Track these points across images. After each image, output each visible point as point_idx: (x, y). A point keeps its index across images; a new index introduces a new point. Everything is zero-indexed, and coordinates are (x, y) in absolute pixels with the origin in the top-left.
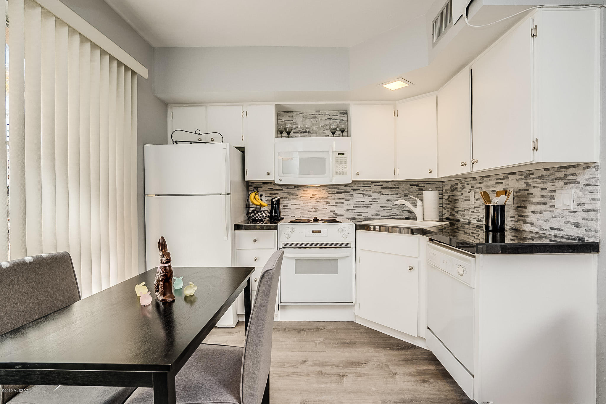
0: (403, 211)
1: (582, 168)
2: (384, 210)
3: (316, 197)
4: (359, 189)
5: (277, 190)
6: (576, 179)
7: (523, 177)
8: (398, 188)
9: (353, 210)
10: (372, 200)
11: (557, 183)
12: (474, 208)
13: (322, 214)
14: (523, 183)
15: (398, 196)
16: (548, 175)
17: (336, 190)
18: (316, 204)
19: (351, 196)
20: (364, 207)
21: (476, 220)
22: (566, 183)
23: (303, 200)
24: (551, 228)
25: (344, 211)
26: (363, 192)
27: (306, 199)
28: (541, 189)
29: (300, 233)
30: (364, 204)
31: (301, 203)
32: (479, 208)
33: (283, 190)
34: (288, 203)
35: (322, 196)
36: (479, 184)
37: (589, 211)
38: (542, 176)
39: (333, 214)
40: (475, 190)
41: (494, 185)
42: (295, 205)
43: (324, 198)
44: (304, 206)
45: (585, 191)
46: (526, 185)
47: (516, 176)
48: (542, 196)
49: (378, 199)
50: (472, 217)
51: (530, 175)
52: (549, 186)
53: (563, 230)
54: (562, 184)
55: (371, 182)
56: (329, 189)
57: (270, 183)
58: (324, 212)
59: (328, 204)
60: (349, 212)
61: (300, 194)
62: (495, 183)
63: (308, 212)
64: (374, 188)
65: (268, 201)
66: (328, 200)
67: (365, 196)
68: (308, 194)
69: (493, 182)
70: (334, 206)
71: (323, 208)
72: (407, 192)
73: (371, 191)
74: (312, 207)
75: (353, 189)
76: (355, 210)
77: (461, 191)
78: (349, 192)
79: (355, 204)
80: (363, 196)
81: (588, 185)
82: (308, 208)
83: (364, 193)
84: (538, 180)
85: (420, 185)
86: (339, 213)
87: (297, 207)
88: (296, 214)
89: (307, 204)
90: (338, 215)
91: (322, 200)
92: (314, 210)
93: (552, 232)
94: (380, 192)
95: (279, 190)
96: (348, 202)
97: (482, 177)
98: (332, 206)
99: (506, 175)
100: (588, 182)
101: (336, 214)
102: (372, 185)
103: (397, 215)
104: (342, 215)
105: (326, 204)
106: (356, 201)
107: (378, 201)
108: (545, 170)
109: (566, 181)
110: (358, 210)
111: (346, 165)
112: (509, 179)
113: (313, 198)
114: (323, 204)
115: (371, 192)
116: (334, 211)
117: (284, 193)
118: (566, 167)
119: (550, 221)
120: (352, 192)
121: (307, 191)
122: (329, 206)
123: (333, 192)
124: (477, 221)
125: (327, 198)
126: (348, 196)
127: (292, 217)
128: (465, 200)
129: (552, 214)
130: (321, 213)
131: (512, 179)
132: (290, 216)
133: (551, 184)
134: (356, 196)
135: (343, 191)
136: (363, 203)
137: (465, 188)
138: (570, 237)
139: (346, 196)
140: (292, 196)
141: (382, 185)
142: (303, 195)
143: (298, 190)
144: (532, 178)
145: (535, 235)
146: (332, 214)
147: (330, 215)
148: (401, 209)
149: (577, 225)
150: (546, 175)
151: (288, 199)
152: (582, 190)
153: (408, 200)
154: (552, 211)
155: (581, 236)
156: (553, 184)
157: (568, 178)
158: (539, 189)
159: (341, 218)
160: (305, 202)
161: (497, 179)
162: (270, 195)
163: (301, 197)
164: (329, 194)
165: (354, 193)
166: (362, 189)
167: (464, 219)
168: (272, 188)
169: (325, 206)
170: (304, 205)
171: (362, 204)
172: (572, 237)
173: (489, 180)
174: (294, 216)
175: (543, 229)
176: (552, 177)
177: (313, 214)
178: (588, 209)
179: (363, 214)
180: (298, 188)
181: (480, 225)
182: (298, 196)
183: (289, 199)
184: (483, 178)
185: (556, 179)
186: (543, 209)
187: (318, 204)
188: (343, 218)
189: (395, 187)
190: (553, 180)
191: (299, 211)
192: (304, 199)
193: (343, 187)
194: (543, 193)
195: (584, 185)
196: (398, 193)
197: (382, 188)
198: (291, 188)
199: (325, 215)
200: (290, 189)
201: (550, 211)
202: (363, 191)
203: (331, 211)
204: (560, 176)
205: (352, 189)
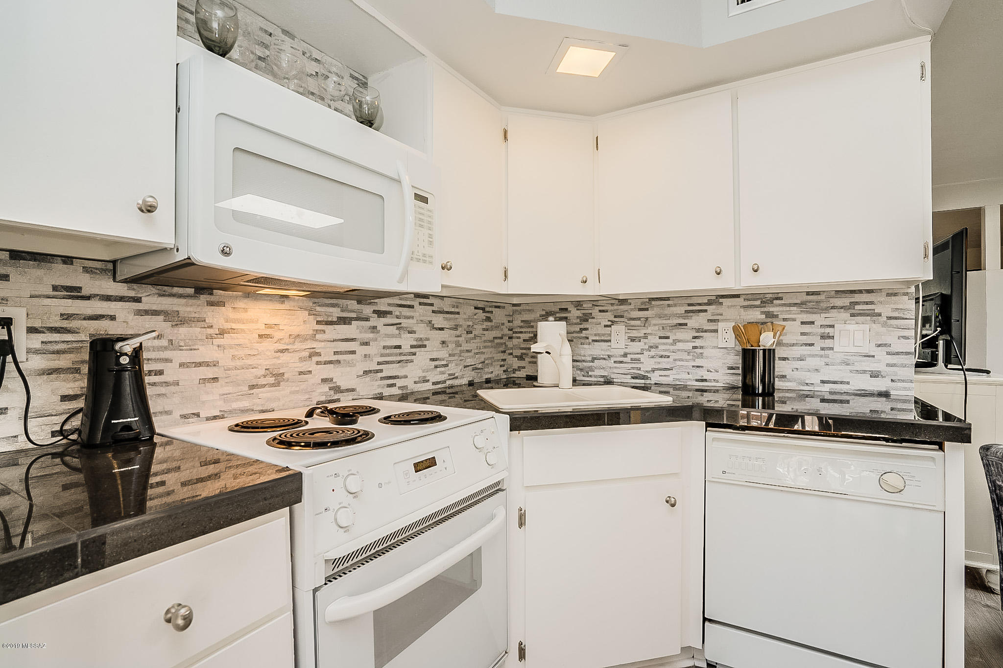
0: (464, 368)
1: (884, 294)
2: (436, 367)
3: (278, 335)
4: (390, 313)
5: (108, 298)
6: (874, 310)
7: (758, 303)
8: (458, 313)
9: (377, 371)
10: (415, 343)
11: (834, 313)
12: (625, 355)
13: (297, 392)
14: (758, 313)
15: (458, 333)
16: (817, 302)
17: (336, 313)
18: (278, 358)
19: (373, 333)
20: (399, 362)
21: (629, 376)
22: (852, 315)
23: (231, 347)
24: (823, 382)
25: (358, 376)
26: (398, 321)
27: (241, 341)
28: (801, 322)
29: (380, 486)
30: (401, 354)
31: (224, 358)
32: (641, 354)
33: (138, 300)
34: (167, 360)
35: (295, 330)
36: (639, 311)
37: (898, 353)
38: (803, 303)
39: (330, 389)
40: (628, 322)
41: (682, 314)
42: (200, 364)
43: (304, 339)
44: (236, 369)
45: (891, 326)
46: (764, 315)
47: (740, 301)
48: (802, 334)
49: (428, 339)
50: (615, 371)
51: (774, 301)
52: (820, 319)
53: (848, 383)
54: (845, 315)
55: (413, 296)
56: (318, 309)
57: (65, 262)
58: (303, 386)
59: (315, 359)
60: (367, 379)
61: (222, 321)
62: (685, 311)
63: (252, 392)
64: (420, 311)
65: (53, 353)
66: (315, 345)
67: (402, 332)
68: (252, 321)
69: (681, 310)
70: (331, 362)
71: (301, 373)
72: (471, 323)
73: (413, 318)
74: (263, 372)
75: (378, 311)
76: (381, 371)
77: (582, 324)
78: (367, 319)
79: (382, 355)
80: (397, 332)
81: (896, 318)
82: (250, 376)
83: (400, 324)
84: (795, 308)
85: (487, 309)
86: (344, 385)
87: (209, 373)
88: (203, 402)
89: (248, 362)
90: (342, 392)
91: (298, 345)
92: (272, 380)
93: (827, 387)
94: (430, 322)
95: (121, 299)
96: (365, 350)
97: (647, 300)
98: (326, 363)
99: (714, 298)
100: (896, 314)
101: (337, 389)
102: (415, 303)
103: (456, 378)
104: (353, 390)
105: (310, 357)
106: (384, 347)
107: (425, 346)
108: (808, 293)
109: (853, 311)
110: (388, 371)
111: (430, 236)
112: (724, 304)
113: (268, 336)
114: (301, 359)
115: (414, 321)
116: (332, 380)
117: (147, 312)
118: (853, 292)
119: (822, 370)
120: (375, 321)
121: (245, 310)
122: (318, 363)
123: (330, 319)
124: (633, 378)
125: (313, 338)
126: (366, 332)
127: (184, 417)
128: (594, 341)
129: (827, 360)
130: (294, 389)
131: (732, 306)
132: (176, 414)
133: (823, 315)
134: (383, 330)
135: (354, 315)
136: (398, 351)
137: (593, 318)
138: (863, 392)
139: (361, 332)
140: (183, 331)
141: (432, 305)
142: (234, 326)
143: (211, 304)
144: (780, 305)
145: (787, 395)
146: (325, 388)
147: (322, 394)
148: (462, 362)
149: (875, 375)
150: (810, 302)
151: (164, 342)
152: (884, 325)
153: (472, 341)
154: (827, 356)
155: (883, 389)
156: (827, 315)
157: (857, 307)
158: (798, 323)
159: (351, 398)
160: (240, 353)
161: (689, 305)
162: (65, 324)
163: (222, 333)
164: (318, 323)
165: (379, 322)
166: (397, 311)
167: (591, 376)
168: (79, 289)
169: (305, 367)
170: (239, 363)
171: (396, 355)
172: (867, 392)
173: (669, 306)
174: (195, 412)
175: (807, 384)
176: (824, 305)
177: (269, 395)
178: (897, 351)
179: (399, 383)
180: (212, 298)
181: (643, 385)
182: (210, 331)
183: (171, 341)
184: (649, 300)
185: (833, 308)
186: (805, 353)
187: (285, 357)
188: (355, 397)
189: (453, 310)
190: (827, 310)
191: (217, 390)
192: (237, 342)
193: (353, 304)
194: (807, 328)
195: (890, 318)
196: (458, 325)
197: (433, 312)
198: (181, 296)
199: (307, 396)
200: (176, 300)
201: (821, 356)
202: (398, 317)
203: (324, 380)
204: (842, 305)
205: (375, 312)
